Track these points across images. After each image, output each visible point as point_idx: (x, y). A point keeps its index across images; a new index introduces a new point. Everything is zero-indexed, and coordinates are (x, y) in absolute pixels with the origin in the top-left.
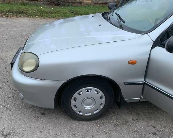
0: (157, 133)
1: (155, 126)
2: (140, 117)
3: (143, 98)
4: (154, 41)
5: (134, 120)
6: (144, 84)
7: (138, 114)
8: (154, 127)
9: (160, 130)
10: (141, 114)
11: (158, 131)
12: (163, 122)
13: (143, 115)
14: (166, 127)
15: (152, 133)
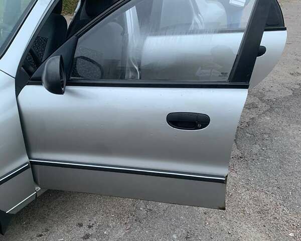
0: (90, 232)
1: (80, 222)
2: (50, 222)
3: (40, 189)
4: (15, 76)
5: (41, 235)
6: (32, 164)
7: (43, 219)
8: (81, 225)
9: (91, 225)
10: (48, 215)
11: (90, 227)
12: (89, 206)
13: (51, 215)
14: (98, 212)
15: (81, 238)
